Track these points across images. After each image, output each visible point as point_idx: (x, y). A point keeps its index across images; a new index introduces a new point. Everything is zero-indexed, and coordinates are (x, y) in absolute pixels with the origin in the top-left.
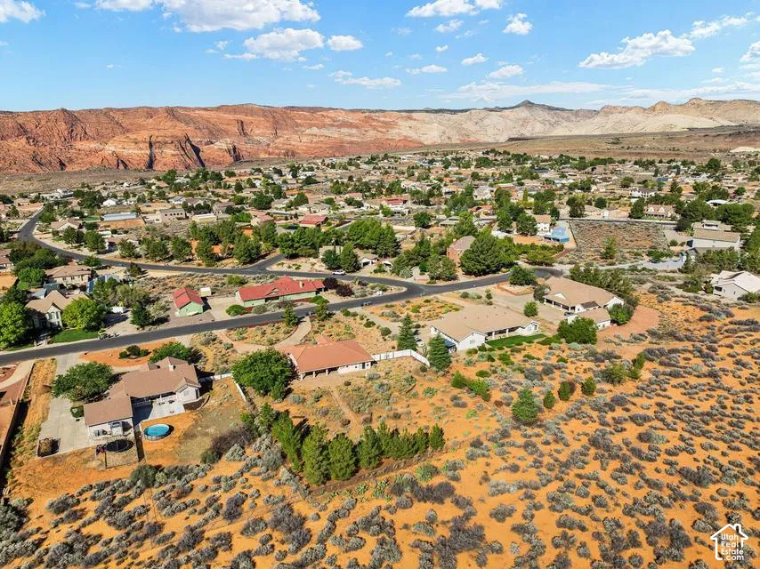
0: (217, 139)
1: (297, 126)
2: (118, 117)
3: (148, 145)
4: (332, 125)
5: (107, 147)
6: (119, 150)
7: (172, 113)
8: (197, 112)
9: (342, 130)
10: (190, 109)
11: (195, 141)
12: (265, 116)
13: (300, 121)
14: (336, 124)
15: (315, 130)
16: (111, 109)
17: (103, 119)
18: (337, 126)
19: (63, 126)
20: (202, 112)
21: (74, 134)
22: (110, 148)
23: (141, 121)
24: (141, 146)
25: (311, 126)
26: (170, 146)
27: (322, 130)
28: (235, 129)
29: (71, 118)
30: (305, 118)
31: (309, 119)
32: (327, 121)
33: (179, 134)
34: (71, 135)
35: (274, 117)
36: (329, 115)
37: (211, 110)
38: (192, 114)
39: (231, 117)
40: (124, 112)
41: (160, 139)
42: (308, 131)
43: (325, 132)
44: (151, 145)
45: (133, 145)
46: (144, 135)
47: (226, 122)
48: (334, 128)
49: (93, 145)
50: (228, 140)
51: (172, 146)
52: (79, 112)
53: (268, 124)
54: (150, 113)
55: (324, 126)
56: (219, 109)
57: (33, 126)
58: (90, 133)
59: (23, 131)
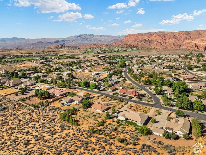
5: (194, 42)
6: (196, 43)
17: (197, 33)
34: (186, 38)
45: (202, 41)
52: (190, 31)
57: (177, 35)
58: (192, 37)
59: (175, 36)
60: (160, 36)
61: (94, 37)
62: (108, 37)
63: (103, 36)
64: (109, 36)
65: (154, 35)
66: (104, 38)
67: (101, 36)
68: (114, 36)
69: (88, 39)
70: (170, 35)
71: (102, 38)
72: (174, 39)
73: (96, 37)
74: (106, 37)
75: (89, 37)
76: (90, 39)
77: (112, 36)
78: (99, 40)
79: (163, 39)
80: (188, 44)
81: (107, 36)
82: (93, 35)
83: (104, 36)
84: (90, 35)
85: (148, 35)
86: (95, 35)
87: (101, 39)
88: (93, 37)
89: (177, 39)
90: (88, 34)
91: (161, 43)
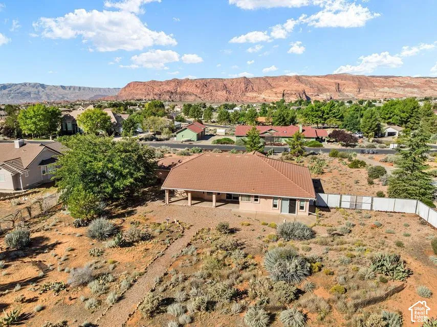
0: (322, 93)
1: (374, 87)
2: (270, 81)
3: (282, 95)
4: (399, 86)
5: (261, 96)
6: (266, 97)
7: (298, 79)
8: (313, 78)
9: (406, 89)
10: (309, 76)
11: (308, 94)
12: (354, 80)
13: (377, 84)
14: (402, 85)
15: (386, 89)
16: (267, 77)
17: (262, 81)
18: (402, 87)
19: (243, 85)
20: (315, 78)
21: (247, 89)
22: (263, 96)
23: (281, 83)
24: (278, 95)
25: (384, 87)
26: (294, 96)
27: (391, 89)
28: (334, 88)
29: (247, 81)
30: (381, 82)
31: (383, 83)
32: (396, 84)
33: (300, 90)
34: (246, 90)
35: (359, 81)
36: (398, 80)
37: (322, 77)
38: (309, 79)
39: (332, 81)
40: (274, 78)
41: (289, 92)
42: (381, 90)
43: (394, 91)
44: (283, 95)
45: (274, 95)
46: (281, 90)
47: (329, 84)
48: (401, 88)
49: (255, 94)
50: (328, 94)
51: (295, 96)
52: (252, 79)
53: (355, 85)
54: (287, 79)
55: (393, 87)
56: (326, 76)
57: (230, 85)
58: (255, 89)
59: (225, 87)
60: (198, 86)
61: (47, 91)
62: (82, 91)
63: (70, 89)
64: (84, 89)
65: (185, 84)
66: (73, 93)
67: (63, 87)
68: (97, 89)
69: (29, 93)
70: (217, 85)
71: (66, 92)
72: (225, 92)
73: (53, 91)
74: (77, 91)
75: (34, 90)
76: (35, 94)
77: (92, 89)
78: (61, 97)
79: (205, 91)
80: (251, 99)
81: (80, 88)
82: (43, 86)
83: (72, 89)
84: (35, 86)
85: (173, 84)
86: (48, 86)
87: (66, 94)
88: (43, 89)
89: (229, 92)
90: (30, 84)
91: (202, 98)
